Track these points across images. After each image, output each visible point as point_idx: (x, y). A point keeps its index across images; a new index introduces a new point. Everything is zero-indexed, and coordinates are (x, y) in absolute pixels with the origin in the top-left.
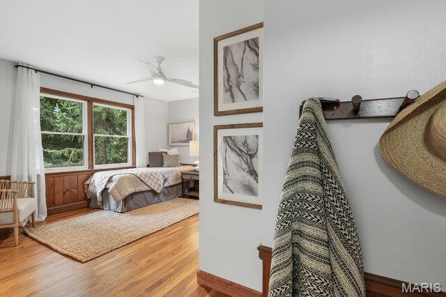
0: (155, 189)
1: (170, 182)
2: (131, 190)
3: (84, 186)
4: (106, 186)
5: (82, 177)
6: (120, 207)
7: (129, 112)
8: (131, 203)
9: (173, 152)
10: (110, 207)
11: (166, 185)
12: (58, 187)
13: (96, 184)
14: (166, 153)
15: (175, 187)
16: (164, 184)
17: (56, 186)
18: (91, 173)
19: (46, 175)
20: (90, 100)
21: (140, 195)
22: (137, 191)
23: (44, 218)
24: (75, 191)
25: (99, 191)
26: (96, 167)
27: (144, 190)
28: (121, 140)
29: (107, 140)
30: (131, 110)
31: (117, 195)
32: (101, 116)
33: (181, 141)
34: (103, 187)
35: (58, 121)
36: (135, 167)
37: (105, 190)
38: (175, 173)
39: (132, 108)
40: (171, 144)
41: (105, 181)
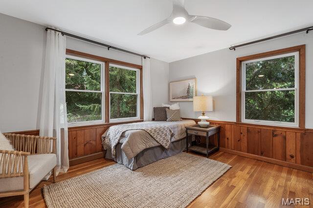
0: (164, 145)
1: (176, 137)
2: (142, 147)
3: (101, 138)
4: (119, 140)
5: (100, 130)
6: (132, 164)
7: (138, 71)
8: (142, 160)
9: (174, 107)
10: (122, 161)
11: (173, 140)
12: (80, 140)
13: (111, 137)
14: (169, 108)
15: (180, 142)
16: (171, 139)
17: (78, 139)
18: (107, 127)
19: (69, 128)
20: (107, 61)
21: (150, 151)
22: (148, 147)
23: (66, 170)
24: (94, 143)
25: (113, 144)
26: (112, 121)
27: (154, 146)
28: (131, 96)
29: (121, 97)
30: (139, 70)
31: (130, 151)
32: (116, 79)
33: (182, 97)
34: (117, 141)
35: (86, 83)
36: (143, 121)
37: (119, 144)
38: (180, 128)
39: (141, 68)
40: (171, 100)
41: (118, 136)
